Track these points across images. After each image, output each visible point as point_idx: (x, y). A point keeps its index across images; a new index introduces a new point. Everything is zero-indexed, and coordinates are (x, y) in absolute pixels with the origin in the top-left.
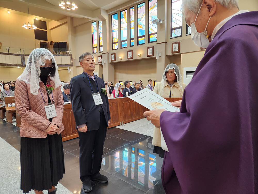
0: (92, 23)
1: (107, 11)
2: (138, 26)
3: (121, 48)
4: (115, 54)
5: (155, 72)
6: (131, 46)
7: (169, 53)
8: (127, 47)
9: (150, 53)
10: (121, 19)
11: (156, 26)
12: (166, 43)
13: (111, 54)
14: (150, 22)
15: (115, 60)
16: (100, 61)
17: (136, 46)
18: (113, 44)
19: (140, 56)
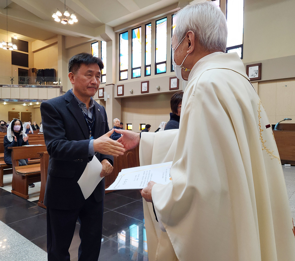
0: (92, 44)
1: (114, 28)
2: (157, 49)
3: (132, 78)
4: (123, 86)
6: (146, 75)
8: (140, 77)
10: (133, 39)
13: (118, 86)
16: (102, 96)
17: (153, 75)
18: (121, 73)
19: (159, 89)
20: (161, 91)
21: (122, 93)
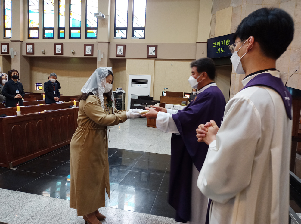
2: (71, 14)
3: (44, 38)
4: (33, 45)
6: (59, 37)
7: (113, 56)
8: (53, 38)
9: (88, 52)
11: (96, 19)
12: (109, 43)
13: (27, 44)
14: (88, 13)
15: (33, 53)
16: (6, 51)
17: (67, 39)
18: (31, 31)
19: (74, 53)
20: (76, 56)
21: (32, 52)
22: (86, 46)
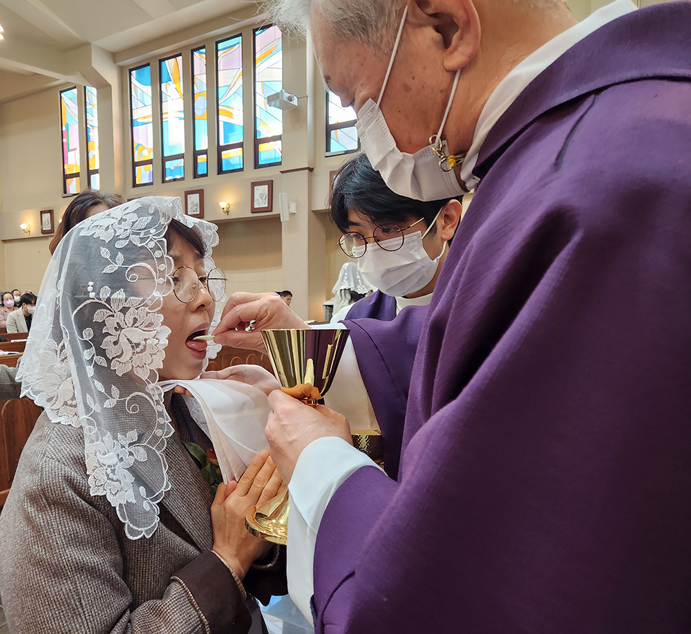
0: (61, 92)
1: (114, 56)
2: (220, 112)
3: (164, 181)
5: (278, 263)
6: (196, 176)
8: (183, 179)
9: (261, 202)
10: (163, 85)
11: (278, 113)
12: (311, 170)
14: (261, 101)
17: (214, 176)
19: (228, 211)
20: (233, 216)
22: (255, 187)
